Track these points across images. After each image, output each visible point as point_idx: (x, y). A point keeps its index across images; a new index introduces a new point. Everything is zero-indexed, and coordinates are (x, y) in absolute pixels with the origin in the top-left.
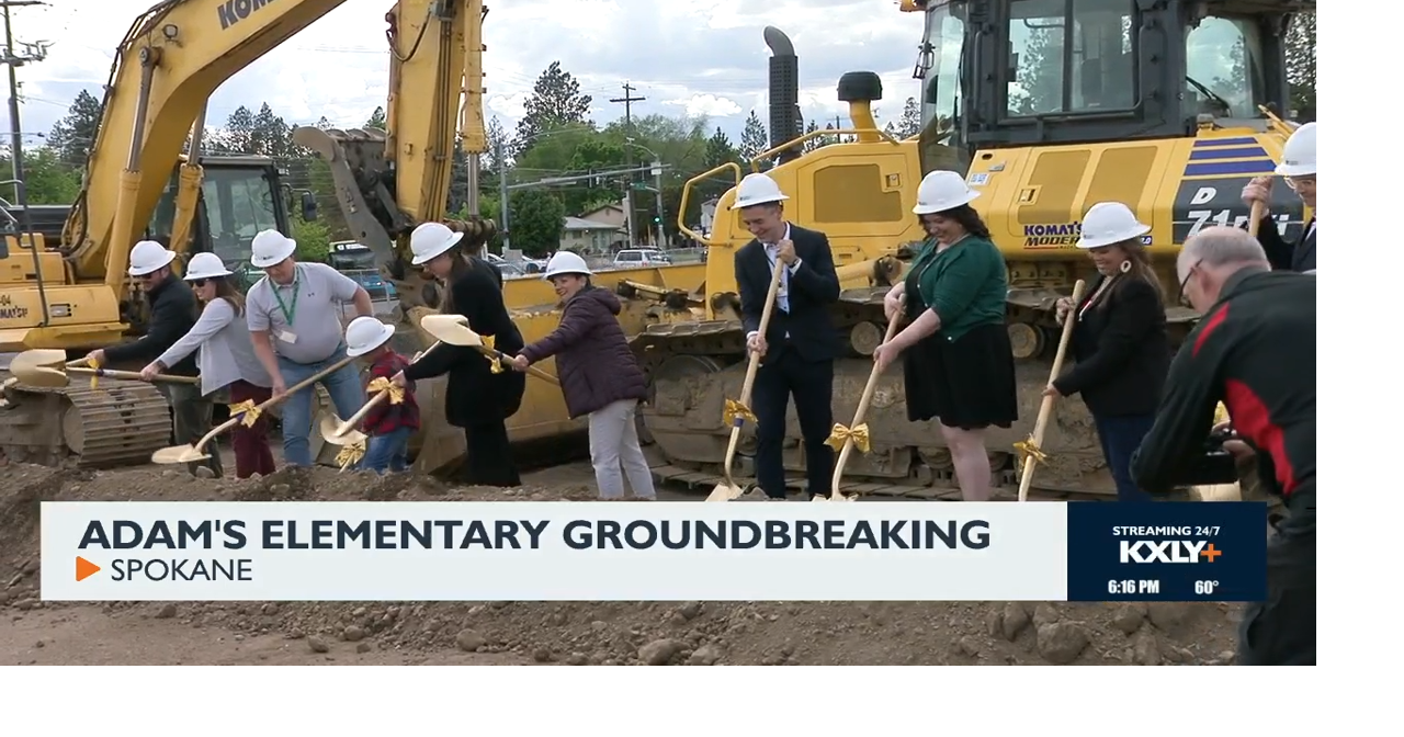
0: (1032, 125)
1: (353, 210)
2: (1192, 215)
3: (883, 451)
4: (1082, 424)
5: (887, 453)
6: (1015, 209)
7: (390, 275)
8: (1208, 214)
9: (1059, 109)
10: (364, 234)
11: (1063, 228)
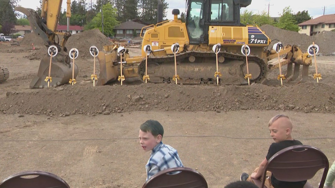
0: (217, 22)
1: (35, 28)
2: (251, 39)
3: (196, 79)
4: (233, 73)
5: (197, 79)
6: (222, 37)
7: (48, 44)
8: (254, 39)
9: (221, 20)
10: (39, 34)
11: (230, 40)
